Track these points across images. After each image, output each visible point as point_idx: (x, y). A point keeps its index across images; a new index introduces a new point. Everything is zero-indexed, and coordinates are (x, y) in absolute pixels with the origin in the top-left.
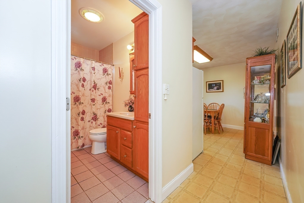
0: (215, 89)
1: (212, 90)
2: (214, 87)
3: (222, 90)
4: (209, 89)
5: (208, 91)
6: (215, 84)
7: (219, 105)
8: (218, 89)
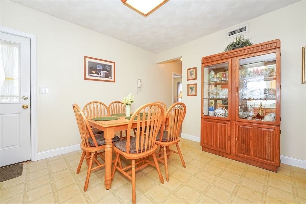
0: (102, 75)
1: (95, 76)
2: (100, 71)
3: (113, 80)
4: (89, 74)
5: (87, 77)
6: (103, 65)
7: (104, 105)
8: (107, 76)
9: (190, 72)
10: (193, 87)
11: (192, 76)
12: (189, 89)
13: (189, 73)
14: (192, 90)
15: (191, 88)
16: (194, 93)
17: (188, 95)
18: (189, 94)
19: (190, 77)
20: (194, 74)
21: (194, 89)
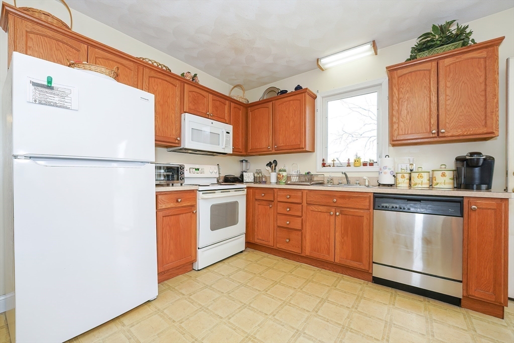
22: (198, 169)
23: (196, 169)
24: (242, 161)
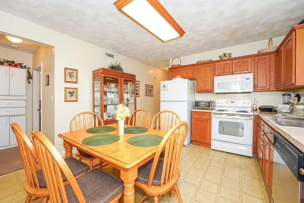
9: (69, 73)
10: (73, 92)
11: (71, 78)
12: (68, 94)
13: (67, 74)
14: (72, 96)
15: (70, 93)
16: (74, 98)
17: (66, 101)
18: (67, 99)
19: (68, 79)
20: (75, 76)
21: (75, 94)
22: (234, 102)
23: (232, 102)
24: (283, 95)
